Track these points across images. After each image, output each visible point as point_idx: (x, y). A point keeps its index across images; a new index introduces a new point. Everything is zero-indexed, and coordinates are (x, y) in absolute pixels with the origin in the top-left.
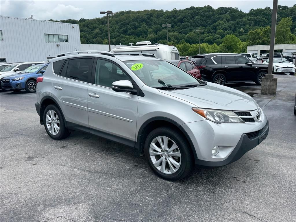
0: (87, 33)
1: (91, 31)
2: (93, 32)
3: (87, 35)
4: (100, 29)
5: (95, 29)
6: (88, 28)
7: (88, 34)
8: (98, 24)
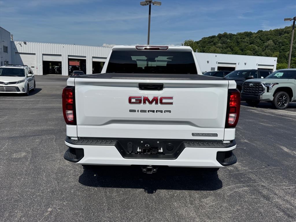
0: (256, 46)
1: (262, 43)
2: (264, 45)
3: (256, 47)
4: (273, 41)
5: (268, 41)
6: (260, 40)
7: (258, 46)
8: (274, 35)
